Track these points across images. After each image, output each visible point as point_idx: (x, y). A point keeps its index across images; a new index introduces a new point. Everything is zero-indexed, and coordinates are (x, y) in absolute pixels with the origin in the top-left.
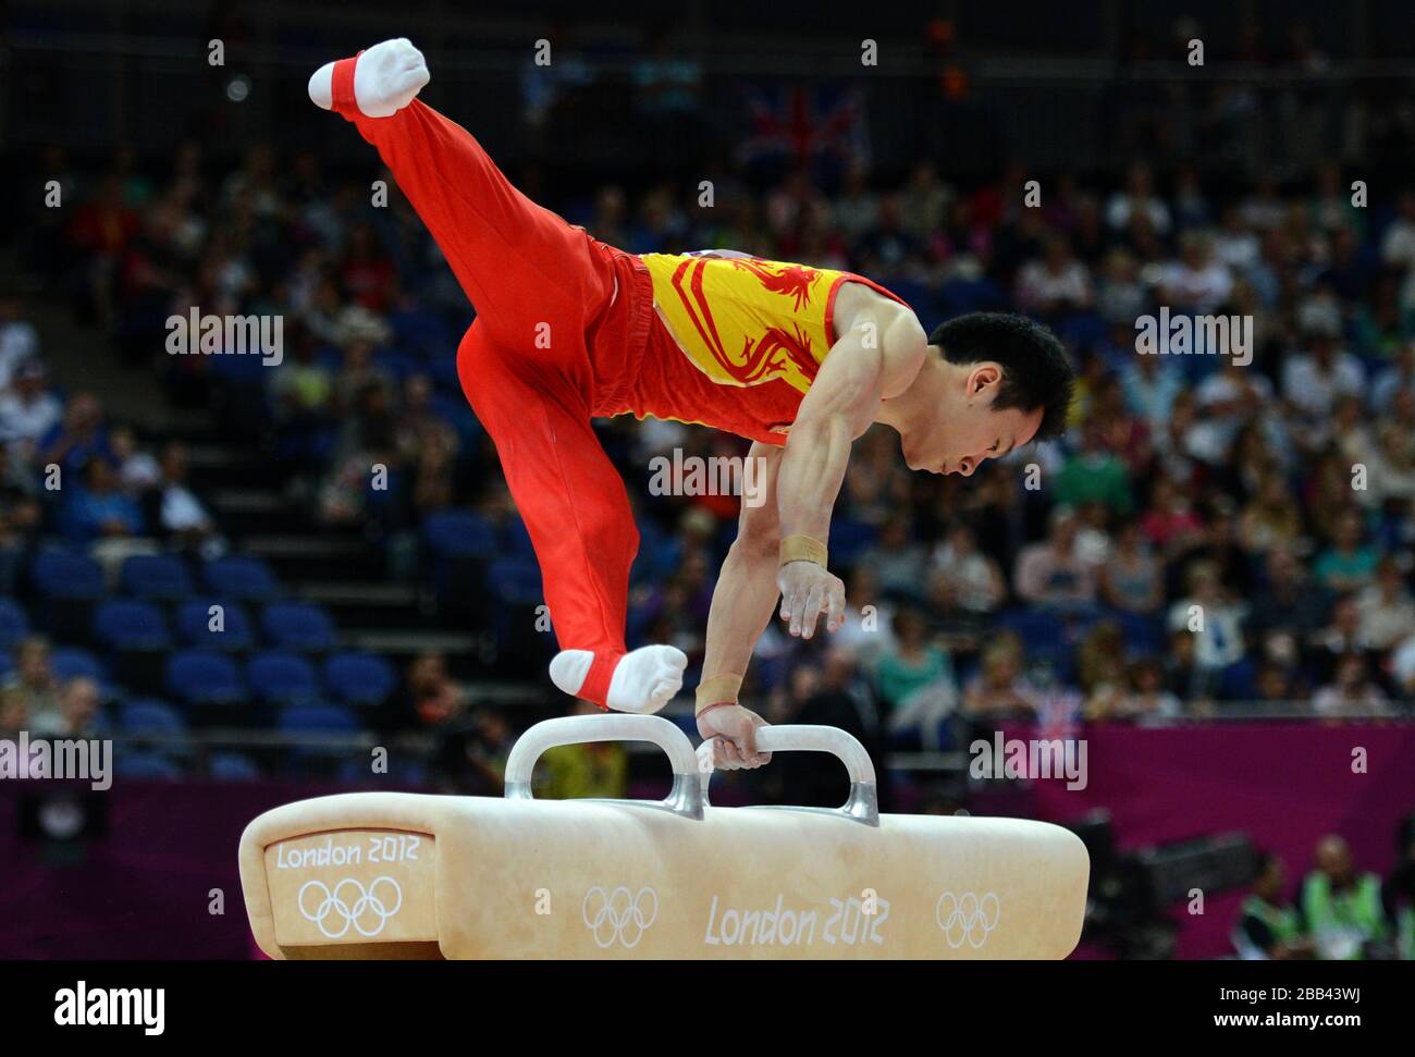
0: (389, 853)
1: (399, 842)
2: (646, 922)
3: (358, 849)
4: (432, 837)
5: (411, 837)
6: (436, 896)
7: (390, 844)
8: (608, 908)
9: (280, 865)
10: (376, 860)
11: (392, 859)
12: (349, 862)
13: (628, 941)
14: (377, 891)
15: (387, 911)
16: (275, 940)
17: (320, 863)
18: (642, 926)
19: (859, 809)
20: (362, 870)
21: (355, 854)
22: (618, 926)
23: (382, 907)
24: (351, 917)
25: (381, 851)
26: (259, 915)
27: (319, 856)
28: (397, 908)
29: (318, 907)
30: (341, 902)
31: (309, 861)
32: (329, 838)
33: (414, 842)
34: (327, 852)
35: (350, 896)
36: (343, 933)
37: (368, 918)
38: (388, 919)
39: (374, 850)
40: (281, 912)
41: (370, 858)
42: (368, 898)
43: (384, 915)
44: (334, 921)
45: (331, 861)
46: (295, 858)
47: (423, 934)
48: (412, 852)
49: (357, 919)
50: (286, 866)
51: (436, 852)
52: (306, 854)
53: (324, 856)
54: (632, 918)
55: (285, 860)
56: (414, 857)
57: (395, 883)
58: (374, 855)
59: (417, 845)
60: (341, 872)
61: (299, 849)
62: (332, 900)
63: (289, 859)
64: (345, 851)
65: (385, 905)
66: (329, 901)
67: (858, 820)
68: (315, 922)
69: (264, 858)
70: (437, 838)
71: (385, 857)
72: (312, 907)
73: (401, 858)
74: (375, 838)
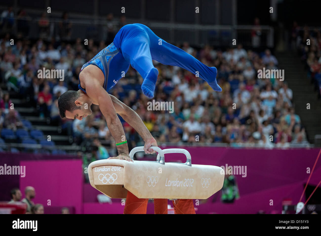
1: (117, 167)
2: (156, 182)
3: (110, 168)
5: (119, 167)
6: (124, 177)
7: (115, 168)
8: (151, 180)
9: (95, 171)
11: (116, 170)
12: (108, 171)
13: (154, 186)
14: (113, 176)
15: (115, 179)
16: (94, 184)
17: (103, 171)
18: (156, 183)
19: (188, 163)
20: (110, 172)
21: (109, 169)
22: (152, 183)
23: (113, 178)
24: (108, 180)
26: (91, 179)
28: (116, 179)
29: (102, 178)
31: (101, 170)
32: (104, 167)
34: (104, 169)
35: (108, 177)
36: (106, 183)
37: (111, 181)
39: (113, 169)
40: (95, 179)
42: (111, 177)
43: (114, 180)
44: (105, 181)
45: (105, 171)
46: (98, 170)
47: (121, 184)
48: (120, 169)
50: (96, 171)
51: (124, 169)
53: (103, 170)
54: (154, 182)
55: (96, 170)
56: (120, 170)
57: (116, 175)
58: (113, 170)
59: (120, 168)
60: (106, 172)
61: (99, 168)
62: (105, 177)
63: (97, 170)
64: (108, 169)
67: (188, 165)
68: (101, 181)
69: (92, 170)
70: (124, 167)
71: (114, 170)
72: (101, 178)
73: (118, 170)
74: (112, 167)
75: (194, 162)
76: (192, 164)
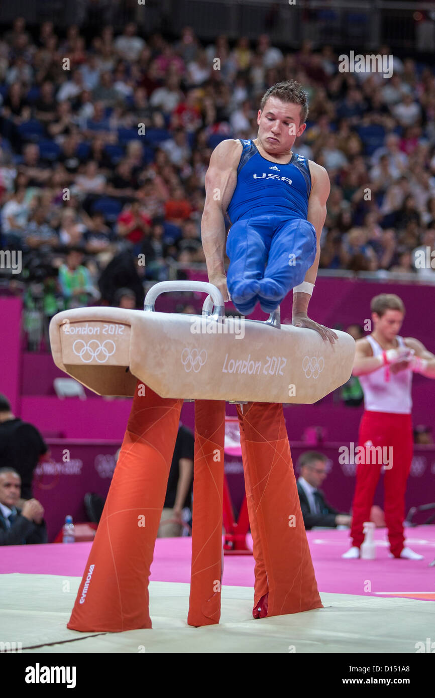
0: (111, 331)
1: (116, 327)
2: (203, 362)
3: (99, 329)
4: (129, 326)
5: (121, 326)
6: (130, 349)
7: (112, 327)
8: (190, 357)
9: (66, 333)
10: (106, 333)
11: (113, 333)
12: (94, 333)
13: (196, 370)
14: (106, 346)
15: (109, 353)
16: (62, 362)
17: (83, 333)
18: (201, 364)
19: (272, 321)
20: (100, 337)
21: (97, 330)
22: (193, 364)
23: (107, 351)
24: (94, 355)
25: (108, 330)
26: (57, 352)
27: (83, 330)
28: (114, 352)
29: (81, 350)
30: (91, 349)
31: (78, 331)
32: (87, 324)
33: (121, 327)
34: (86, 329)
35: (94, 347)
36: (91, 360)
37: (101, 356)
38: (109, 357)
39: (105, 329)
40: (66, 351)
41: (104, 332)
42: (102, 348)
43: (108, 355)
44: (87, 356)
45: (87, 333)
46: (72, 330)
47: (123, 363)
48: (121, 331)
49: (97, 356)
50: (68, 333)
51: (131, 332)
52: (77, 329)
53: (84, 330)
54: (198, 362)
55: (69, 331)
56: (122, 333)
57: (113, 343)
58: (105, 331)
59: (123, 328)
60: (92, 337)
61: (74, 327)
62: (87, 348)
64: (95, 329)
65: (108, 351)
66: (85, 348)
68: (79, 356)
69: (59, 330)
70: (132, 327)
71: (109, 332)
72: (78, 350)
73: (116, 333)
74: (106, 325)
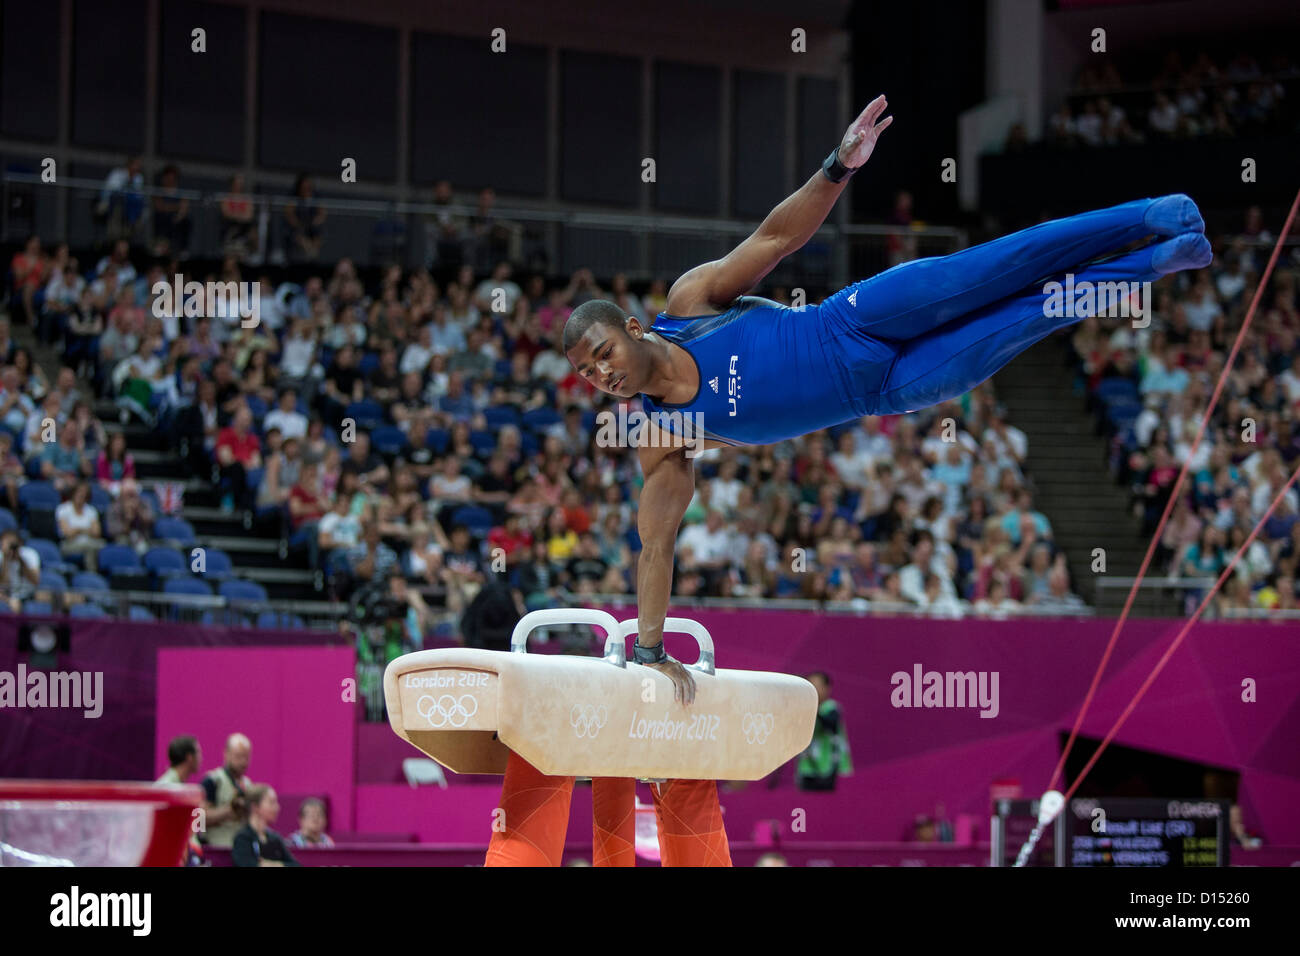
0: (471, 682)
1: (477, 676)
2: (601, 725)
3: (453, 679)
4: (496, 674)
5: (484, 674)
6: (498, 707)
7: (472, 676)
8: (583, 716)
9: (407, 686)
10: (463, 685)
11: (472, 685)
12: (447, 685)
13: (592, 734)
14: (463, 703)
15: (468, 713)
16: (403, 728)
17: (431, 686)
18: (599, 727)
19: (703, 664)
20: (455, 690)
21: (451, 681)
22: (587, 726)
23: (465, 711)
24: (447, 716)
25: (466, 680)
26: (394, 713)
27: (431, 682)
28: (474, 712)
29: (428, 709)
30: (442, 708)
31: (425, 683)
32: (437, 672)
33: (485, 676)
34: (435, 680)
35: (448, 704)
37: (457, 717)
38: (469, 718)
39: (462, 679)
40: (406, 712)
41: (460, 684)
42: (458, 706)
43: (466, 715)
44: (438, 718)
45: (437, 685)
46: (416, 682)
47: (489, 727)
48: (485, 682)
49: (451, 717)
50: (411, 686)
51: (499, 682)
52: (423, 680)
53: (433, 682)
54: (594, 723)
56: (485, 685)
57: (474, 700)
58: (462, 682)
59: (487, 678)
60: (443, 691)
61: (419, 677)
62: (437, 706)
63: (411, 683)
64: (449, 679)
65: (467, 709)
66: (435, 707)
67: (704, 671)
68: (427, 718)
69: (398, 682)
70: (499, 675)
71: (468, 684)
72: (425, 709)
73: (478, 684)
74: (463, 673)
75: (722, 660)
76: (716, 667)
